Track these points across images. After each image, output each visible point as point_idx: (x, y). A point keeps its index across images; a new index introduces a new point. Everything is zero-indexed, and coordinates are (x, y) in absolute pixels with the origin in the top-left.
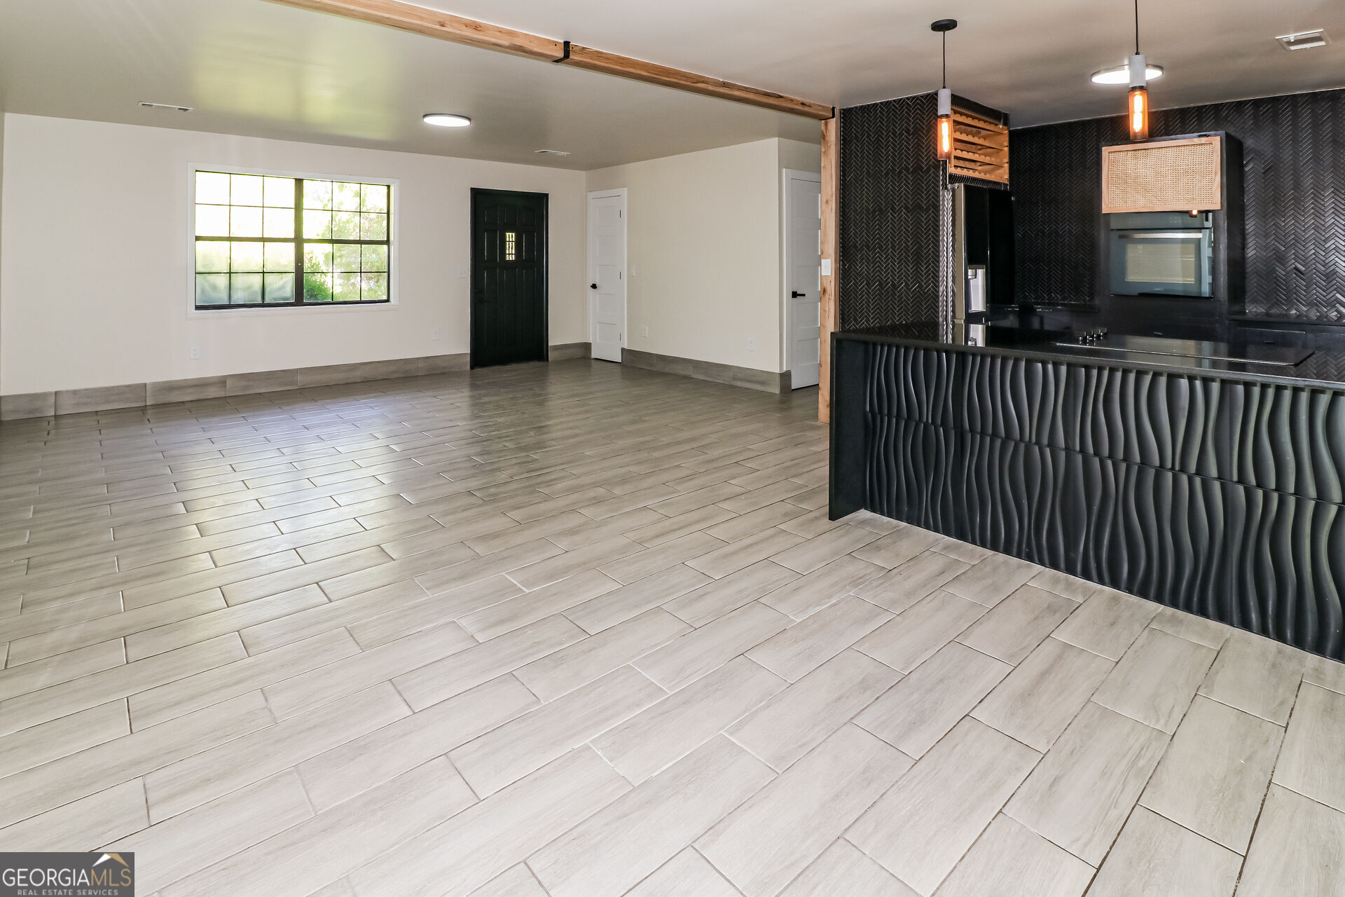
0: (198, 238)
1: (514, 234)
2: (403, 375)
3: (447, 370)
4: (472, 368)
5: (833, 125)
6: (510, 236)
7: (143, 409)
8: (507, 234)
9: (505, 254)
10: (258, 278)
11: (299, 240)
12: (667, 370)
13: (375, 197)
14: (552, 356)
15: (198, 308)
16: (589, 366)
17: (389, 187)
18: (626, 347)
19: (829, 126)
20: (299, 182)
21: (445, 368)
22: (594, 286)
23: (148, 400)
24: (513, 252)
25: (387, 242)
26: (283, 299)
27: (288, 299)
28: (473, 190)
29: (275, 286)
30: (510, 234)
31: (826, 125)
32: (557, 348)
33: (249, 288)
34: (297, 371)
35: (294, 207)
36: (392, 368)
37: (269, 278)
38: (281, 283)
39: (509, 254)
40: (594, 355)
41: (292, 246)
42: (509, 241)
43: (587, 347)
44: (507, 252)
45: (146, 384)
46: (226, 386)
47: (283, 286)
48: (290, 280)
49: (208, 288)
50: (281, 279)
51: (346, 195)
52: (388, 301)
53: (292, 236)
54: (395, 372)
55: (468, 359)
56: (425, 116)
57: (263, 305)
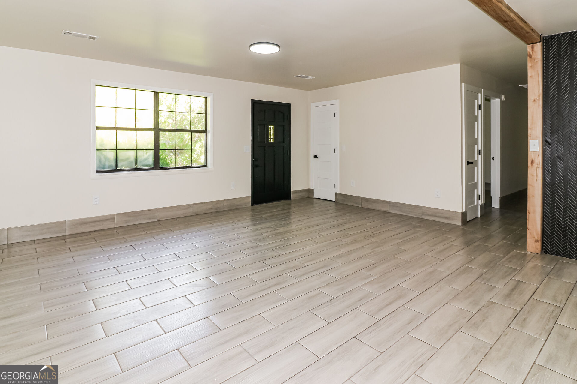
0: (97, 128)
1: (273, 127)
2: (216, 211)
3: (239, 207)
4: (252, 205)
5: (538, 47)
6: (271, 128)
7: (64, 238)
8: (270, 127)
9: (269, 138)
10: (133, 153)
11: (157, 130)
12: (370, 207)
13: (198, 104)
14: (293, 196)
15: (98, 172)
16: (312, 203)
17: (206, 98)
18: (339, 192)
19: (535, 48)
20: (156, 94)
21: (238, 205)
22: (316, 157)
23: (67, 231)
24: (273, 137)
25: (206, 131)
26: (147, 165)
27: (150, 165)
28: (252, 100)
29: (143, 158)
30: (271, 127)
31: (533, 48)
32: (296, 192)
33: (128, 159)
34: (157, 210)
35: (153, 109)
36: (210, 207)
37: (139, 153)
38: (146, 156)
39: (271, 138)
40: (315, 196)
41: (152, 133)
42: (271, 131)
43: (310, 191)
44: (270, 137)
45: (66, 221)
46: (115, 221)
47: (148, 157)
48: (151, 153)
49: (103, 159)
50: (147, 153)
51: (183, 102)
52: (206, 166)
53: (152, 127)
54: (211, 209)
55: (250, 200)
56: (251, 45)
57: (136, 170)
